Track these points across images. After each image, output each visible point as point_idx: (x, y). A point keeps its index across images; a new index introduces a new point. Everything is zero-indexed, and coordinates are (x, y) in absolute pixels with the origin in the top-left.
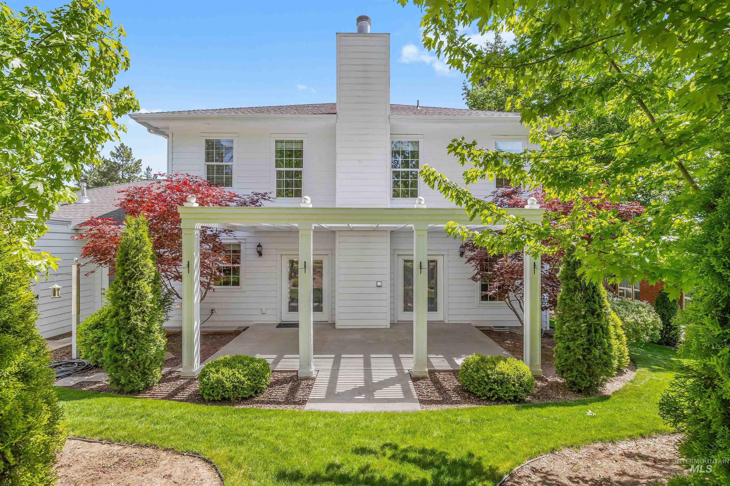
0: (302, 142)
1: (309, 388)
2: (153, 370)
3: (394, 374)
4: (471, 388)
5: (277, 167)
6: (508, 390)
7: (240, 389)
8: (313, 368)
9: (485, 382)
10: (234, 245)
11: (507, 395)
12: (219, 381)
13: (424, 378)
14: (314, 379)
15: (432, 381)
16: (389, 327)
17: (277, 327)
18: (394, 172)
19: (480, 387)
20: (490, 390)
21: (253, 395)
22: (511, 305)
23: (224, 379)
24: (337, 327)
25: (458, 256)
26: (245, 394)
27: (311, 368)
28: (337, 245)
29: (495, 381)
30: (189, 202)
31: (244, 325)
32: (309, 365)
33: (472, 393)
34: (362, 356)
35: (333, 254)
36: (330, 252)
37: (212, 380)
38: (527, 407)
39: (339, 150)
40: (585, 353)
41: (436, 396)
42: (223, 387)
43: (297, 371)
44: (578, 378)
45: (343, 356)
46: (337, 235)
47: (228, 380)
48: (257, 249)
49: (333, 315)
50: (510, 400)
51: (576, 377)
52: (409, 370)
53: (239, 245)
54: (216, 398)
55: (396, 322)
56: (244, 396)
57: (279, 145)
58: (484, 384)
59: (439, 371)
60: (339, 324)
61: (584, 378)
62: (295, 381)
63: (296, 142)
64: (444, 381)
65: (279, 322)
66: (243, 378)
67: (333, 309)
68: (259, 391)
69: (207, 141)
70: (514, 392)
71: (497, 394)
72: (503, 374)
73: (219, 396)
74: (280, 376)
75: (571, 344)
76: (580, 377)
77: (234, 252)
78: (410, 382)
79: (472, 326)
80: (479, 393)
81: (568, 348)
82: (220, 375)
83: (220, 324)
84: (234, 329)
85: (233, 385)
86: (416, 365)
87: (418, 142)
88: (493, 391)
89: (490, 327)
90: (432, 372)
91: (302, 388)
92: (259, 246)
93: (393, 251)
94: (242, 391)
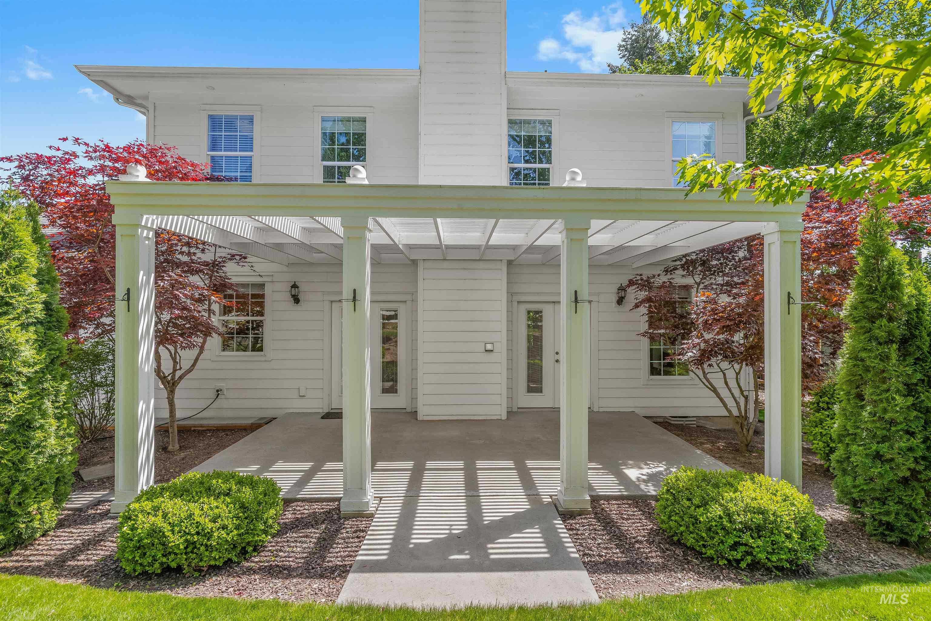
0: (364, 120)
1: (358, 537)
2: (28, 505)
3: (523, 505)
4: (690, 540)
5: (323, 159)
6: (776, 548)
7: (202, 548)
8: (370, 494)
9: (724, 528)
10: (254, 285)
11: (774, 558)
12: (154, 532)
13: (581, 513)
14: (372, 516)
15: (599, 520)
16: (504, 417)
17: (323, 418)
18: (512, 169)
19: (712, 538)
20: (735, 546)
21: (235, 559)
22: (708, 380)
23: (167, 528)
24: (420, 417)
25: (614, 304)
26: (215, 559)
27: (365, 494)
28: (421, 284)
29: (747, 528)
30: (130, 174)
31: (269, 414)
32: (362, 489)
33: (692, 549)
34: (460, 464)
35: (414, 301)
36: (408, 297)
37: (139, 531)
38: (821, 586)
39: (422, 129)
40: (920, 468)
41: (616, 555)
42: (164, 545)
43: (339, 500)
44: (902, 517)
45: (430, 464)
46: (421, 265)
47: (177, 529)
48: (291, 291)
49: (414, 399)
50: (781, 569)
51: (897, 514)
52: (551, 496)
53: (262, 286)
54: (150, 570)
55: (515, 409)
56: (212, 563)
57: (329, 125)
58: (721, 533)
59: (608, 498)
60: (424, 413)
61: (916, 518)
62: (333, 521)
63: (355, 120)
64: (623, 519)
65: (326, 411)
66: (210, 525)
67: (414, 389)
68: (250, 549)
69: (212, 118)
70: (790, 550)
71: (751, 554)
72: (761, 511)
73: (157, 565)
74: (305, 510)
75: (884, 448)
76: (907, 515)
77: (254, 296)
78: (558, 523)
79: (637, 415)
80: (710, 552)
81: (878, 456)
82: (160, 517)
83: (230, 414)
84: (250, 422)
85: (186, 540)
86: (566, 489)
87: (550, 122)
88: (743, 549)
89: (665, 417)
90: (595, 499)
91: (344, 539)
92: (295, 286)
93: (511, 294)
94: (207, 553)
